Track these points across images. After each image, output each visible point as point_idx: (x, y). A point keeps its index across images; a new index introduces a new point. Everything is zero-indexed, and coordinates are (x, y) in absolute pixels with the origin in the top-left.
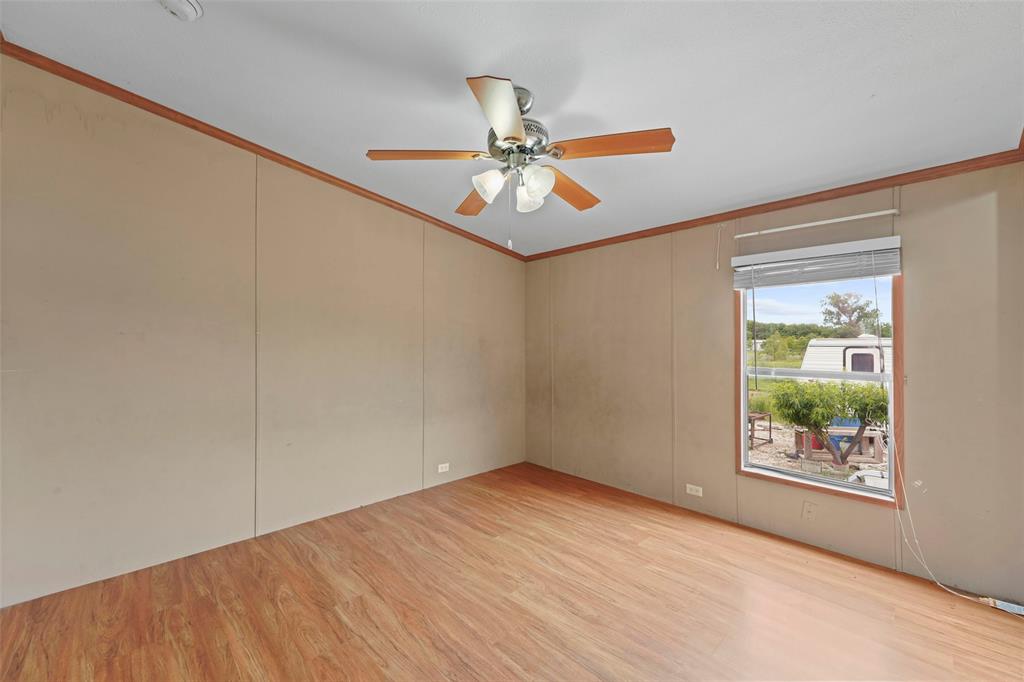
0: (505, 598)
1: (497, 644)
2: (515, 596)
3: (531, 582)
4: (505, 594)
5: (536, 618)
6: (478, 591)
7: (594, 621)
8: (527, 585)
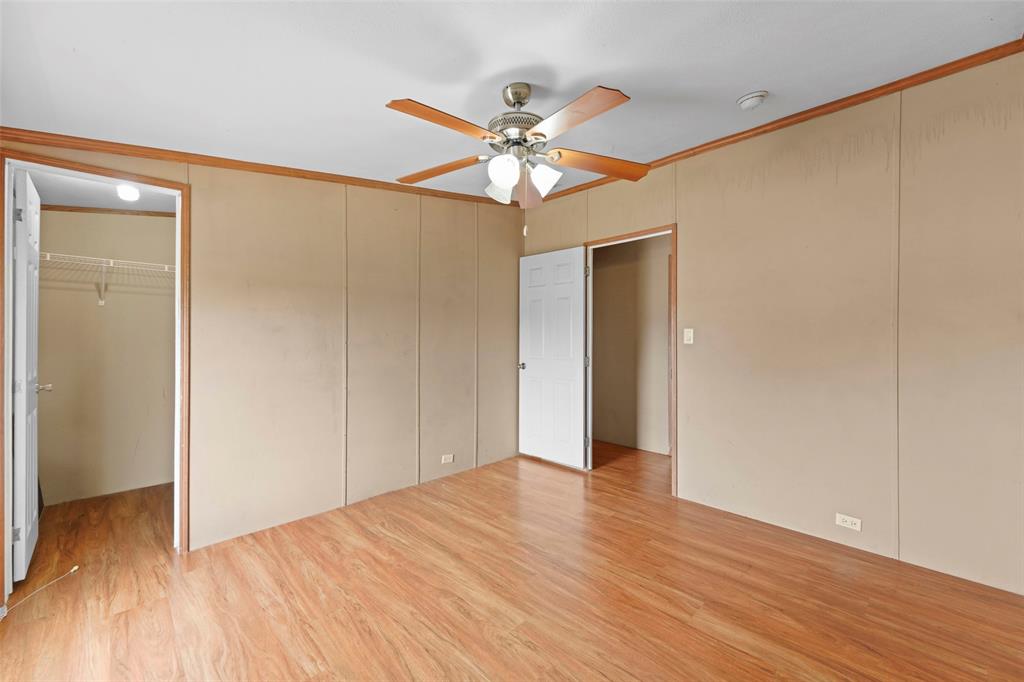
0: (531, 614)
1: (533, 574)
2: (520, 618)
3: (501, 638)
4: (531, 620)
5: (500, 594)
6: (565, 624)
7: (445, 593)
8: (504, 633)
